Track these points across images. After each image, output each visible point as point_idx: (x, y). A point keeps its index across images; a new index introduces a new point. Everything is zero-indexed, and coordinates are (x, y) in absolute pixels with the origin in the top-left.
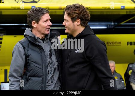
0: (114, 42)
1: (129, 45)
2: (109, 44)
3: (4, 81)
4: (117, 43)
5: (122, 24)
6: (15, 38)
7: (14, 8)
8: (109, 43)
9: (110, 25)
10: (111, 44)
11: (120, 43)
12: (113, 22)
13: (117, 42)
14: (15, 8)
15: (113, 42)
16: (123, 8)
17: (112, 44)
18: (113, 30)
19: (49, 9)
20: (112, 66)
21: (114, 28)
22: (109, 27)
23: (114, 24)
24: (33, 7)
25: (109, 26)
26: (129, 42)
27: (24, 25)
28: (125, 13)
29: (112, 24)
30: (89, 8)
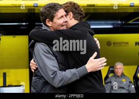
0: (121, 42)
1: (137, 45)
2: (116, 45)
3: (2, 85)
4: (124, 44)
5: (130, 22)
6: (14, 38)
8: (116, 44)
9: (116, 24)
10: (118, 45)
11: (127, 43)
13: (124, 42)
15: (119, 43)
16: (132, 5)
17: (119, 44)
18: (120, 29)
20: (120, 68)
21: (121, 27)
22: (115, 26)
23: (121, 22)
24: (35, 4)
25: (115, 25)
26: (137, 43)
27: (24, 24)
28: (133, 11)
29: (119, 22)
30: (96, 5)
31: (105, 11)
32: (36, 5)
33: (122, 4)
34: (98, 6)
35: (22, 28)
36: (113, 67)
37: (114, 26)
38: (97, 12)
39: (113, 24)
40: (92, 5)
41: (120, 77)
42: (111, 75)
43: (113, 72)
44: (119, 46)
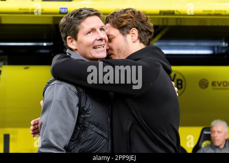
0: (227, 82)
2: (217, 86)
6: (27, 70)
7: (24, 11)
8: (217, 84)
9: (218, 47)
10: (222, 86)
12: (225, 42)
15: (224, 83)
17: (224, 85)
18: (226, 56)
21: (226, 53)
22: (216, 52)
23: (227, 45)
25: (216, 49)
27: (45, 44)
29: (224, 44)
30: (176, 13)
31: (196, 24)
32: (64, 10)
33: (225, 12)
34: (180, 15)
35: (42, 51)
36: (209, 129)
37: (214, 51)
38: (183, 24)
39: (212, 48)
40: (169, 11)
41: (222, 147)
42: (205, 144)
43: (208, 137)
44: (222, 89)
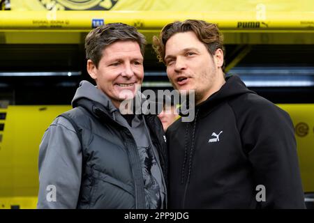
6: (43, 112)
7: (41, 24)
14: (45, 25)
19: (142, 27)
24: (96, 20)
27: (70, 74)
30: (261, 25)
32: (98, 23)
34: (268, 28)
35: (65, 84)
40: (251, 23)
